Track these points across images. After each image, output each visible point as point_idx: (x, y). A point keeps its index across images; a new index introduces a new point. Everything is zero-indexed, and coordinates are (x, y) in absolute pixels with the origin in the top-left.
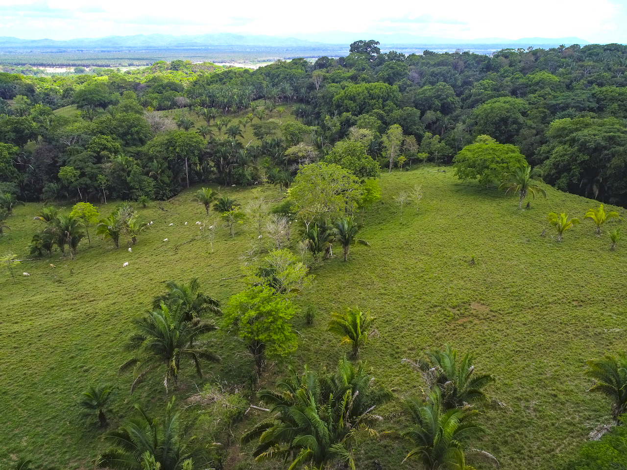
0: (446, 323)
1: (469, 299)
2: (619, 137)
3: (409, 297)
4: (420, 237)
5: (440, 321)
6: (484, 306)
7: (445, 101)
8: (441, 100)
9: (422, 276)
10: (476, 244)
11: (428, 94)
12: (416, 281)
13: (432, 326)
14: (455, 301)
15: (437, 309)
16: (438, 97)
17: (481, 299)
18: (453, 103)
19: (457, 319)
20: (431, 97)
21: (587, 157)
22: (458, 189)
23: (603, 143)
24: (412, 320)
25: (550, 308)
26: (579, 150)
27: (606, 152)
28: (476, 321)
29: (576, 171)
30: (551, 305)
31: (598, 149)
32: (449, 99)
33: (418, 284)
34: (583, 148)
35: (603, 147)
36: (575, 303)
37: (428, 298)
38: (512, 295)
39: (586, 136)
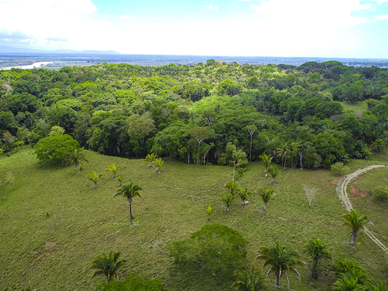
0: (29, 262)
1: (44, 241)
2: (122, 122)
3: (5, 254)
4: (14, 207)
5: (26, 263)
6: (53, 242)
7: (30, 104)
8: (27, 104)
9: (15, 236)
10: (50, 202)
11: (17, 100)
12: (11, 240)
13: (20, 269)
14: (36, 245)
15: (23, 256)
16: (24, 102)
17: (52, 239)
18: (35, 105)
19: (37, 257)
20: (19, 103)
21: (110, 134)
22: (41, 165)
23: (115, 126)
24: (7, 270)
25: (88, 230)
26: (105, 131)
27: (118, 130)
28: (48, 254)
29: (106, 142)
30: (89, 229)
31: (114, 129)
32: (32, 103)
33: (12, 242)
34: (107, 129)
35: (116, 128)
36: (101, 223)
37: (18, 250)
38: (69, 230)
39: (107, 123)
